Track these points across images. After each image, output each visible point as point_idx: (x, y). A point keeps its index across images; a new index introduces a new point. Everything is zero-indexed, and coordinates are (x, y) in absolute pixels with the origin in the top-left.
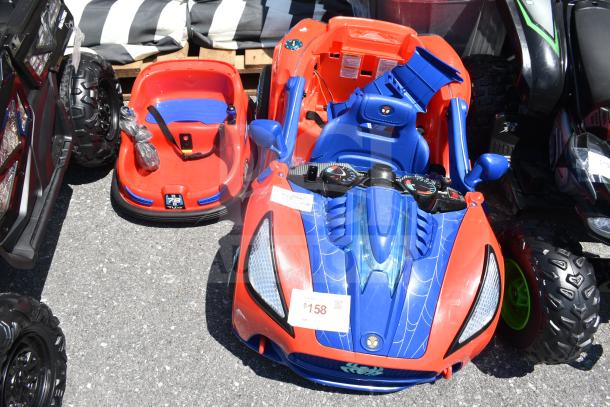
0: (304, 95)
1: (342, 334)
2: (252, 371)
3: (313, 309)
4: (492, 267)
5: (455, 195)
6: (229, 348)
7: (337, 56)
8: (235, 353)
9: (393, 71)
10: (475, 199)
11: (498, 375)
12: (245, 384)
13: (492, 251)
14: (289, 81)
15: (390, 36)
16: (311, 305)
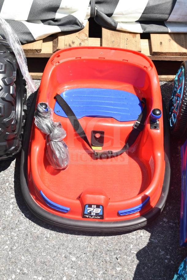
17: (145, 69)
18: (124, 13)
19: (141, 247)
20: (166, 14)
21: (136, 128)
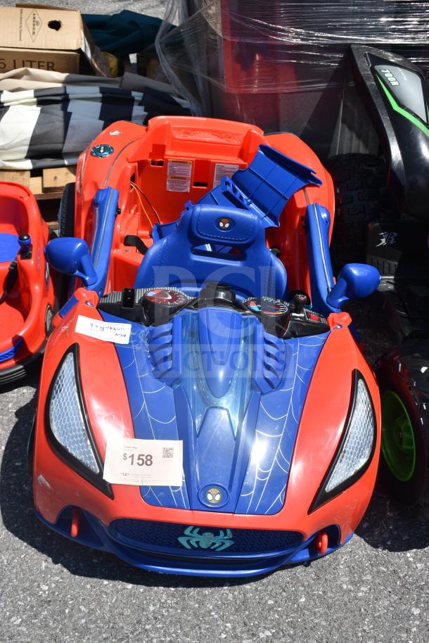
0: (118, 211)
1: (174, 488)
2: (65, 570)
3: (136, 460)
4: (362, 396)
5: (315, 318)
6: (32, 544)
7: (161, 163)
8: (42, 549)
9: (234, 178)
10: (341, 321)
11: (392, 549)
12: (57, 586)
13: (361, 376)
14: (97, 195)
15: (229, 136)
16: (132, 456)
17: (21, 200)
18: (6, 147)
19: (23, 404)
20: (60, 143)
21: (12, 268)
